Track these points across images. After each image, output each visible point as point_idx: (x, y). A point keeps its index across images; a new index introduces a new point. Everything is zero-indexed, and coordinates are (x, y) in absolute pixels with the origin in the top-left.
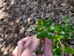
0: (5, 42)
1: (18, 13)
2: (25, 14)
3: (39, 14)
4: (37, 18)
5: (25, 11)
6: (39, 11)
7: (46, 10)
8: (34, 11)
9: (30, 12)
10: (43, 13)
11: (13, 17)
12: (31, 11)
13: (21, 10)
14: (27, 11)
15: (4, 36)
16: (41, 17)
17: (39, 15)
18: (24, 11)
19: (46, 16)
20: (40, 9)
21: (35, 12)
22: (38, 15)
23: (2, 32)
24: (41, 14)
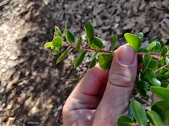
0: (32, 88)
1: (59, 21)
2: (74, 23)
3: (107, 21)
4: (104, 31)
5: (76, 17)
6: (108, 15)
7: (125, 11)
8: (95, 17)
9: (86, 17)
10: (118, 19)
11: (48, 33)
12: (87, 15)
13: (64, 15)
14: (79, 17)
15: (30, 74)
16: (112, 28)
17: (108, 25)
18: (73, 17)
19: (125, 25)
20: (110, 10)
21: (98, 17)
22: (104, 24)
23: (25, 67)
24: (112, 20)
